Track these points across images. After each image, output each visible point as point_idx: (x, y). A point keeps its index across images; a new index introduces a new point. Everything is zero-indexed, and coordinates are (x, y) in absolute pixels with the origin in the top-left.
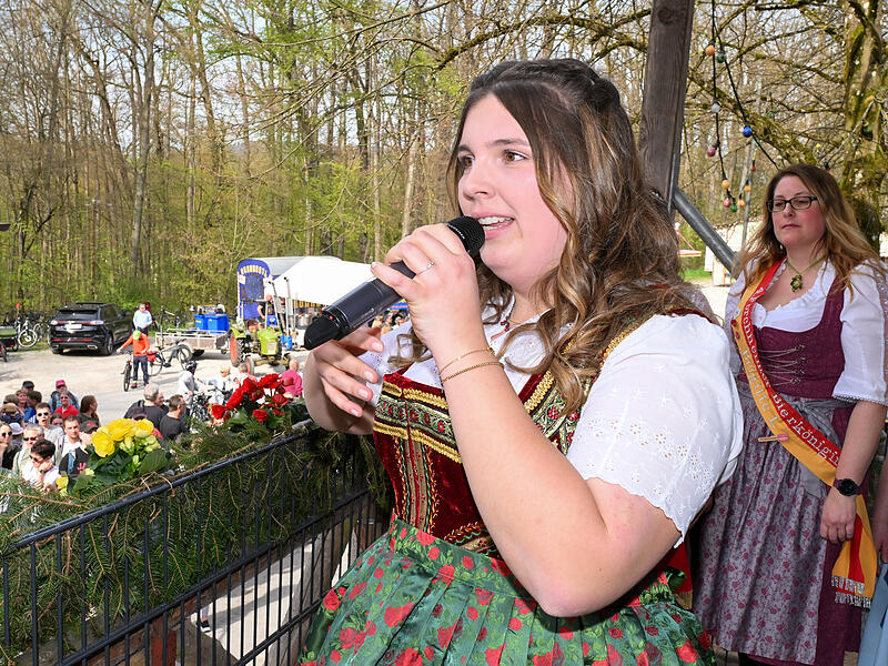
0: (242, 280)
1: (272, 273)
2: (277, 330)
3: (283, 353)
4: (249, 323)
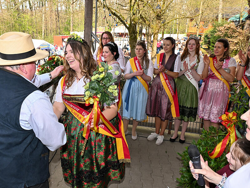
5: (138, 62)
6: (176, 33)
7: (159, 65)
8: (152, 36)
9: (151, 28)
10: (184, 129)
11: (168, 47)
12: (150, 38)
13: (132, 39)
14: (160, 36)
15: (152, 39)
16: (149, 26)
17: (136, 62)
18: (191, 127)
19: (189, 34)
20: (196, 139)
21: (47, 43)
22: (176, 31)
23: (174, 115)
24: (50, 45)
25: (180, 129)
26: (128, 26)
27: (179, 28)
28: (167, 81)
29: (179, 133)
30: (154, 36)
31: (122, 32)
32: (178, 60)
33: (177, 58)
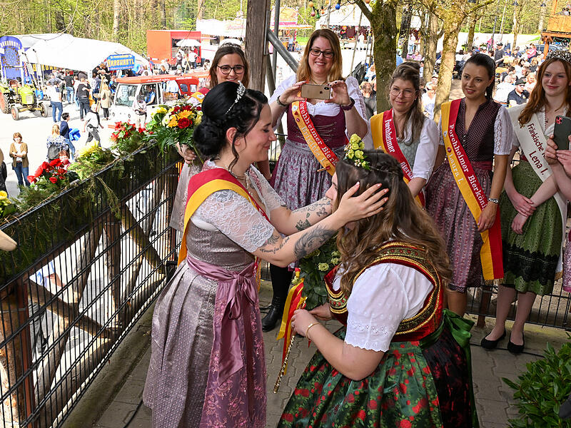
0: (2, 51)
1: (24, 46)
2: (32, 87)
3: (38, 102)
4: (11, 82)
5: (393, 126)
6: (510, 31)
7: (449, 134)
9: (437, 16)
10: (521, 315)
11: (478, 85)
12: (432, 47)
13: (381, 49)
14: (463, 37)
15: (440, 48)
16: (432, 9)
17: (388, 125)
18: (544, 308)
19: (550, 36)
20: (555, 342)
21: (127, 50)
22: (511, 25)
23: (489, 274)
24: (138, 57)
26: (371, 10)
27: (519, 17)
28: (472, 178)
29: (509, 324)
30: (445, 42)
31: (350, 25)
32: (503, 121)
33: (501, 113)
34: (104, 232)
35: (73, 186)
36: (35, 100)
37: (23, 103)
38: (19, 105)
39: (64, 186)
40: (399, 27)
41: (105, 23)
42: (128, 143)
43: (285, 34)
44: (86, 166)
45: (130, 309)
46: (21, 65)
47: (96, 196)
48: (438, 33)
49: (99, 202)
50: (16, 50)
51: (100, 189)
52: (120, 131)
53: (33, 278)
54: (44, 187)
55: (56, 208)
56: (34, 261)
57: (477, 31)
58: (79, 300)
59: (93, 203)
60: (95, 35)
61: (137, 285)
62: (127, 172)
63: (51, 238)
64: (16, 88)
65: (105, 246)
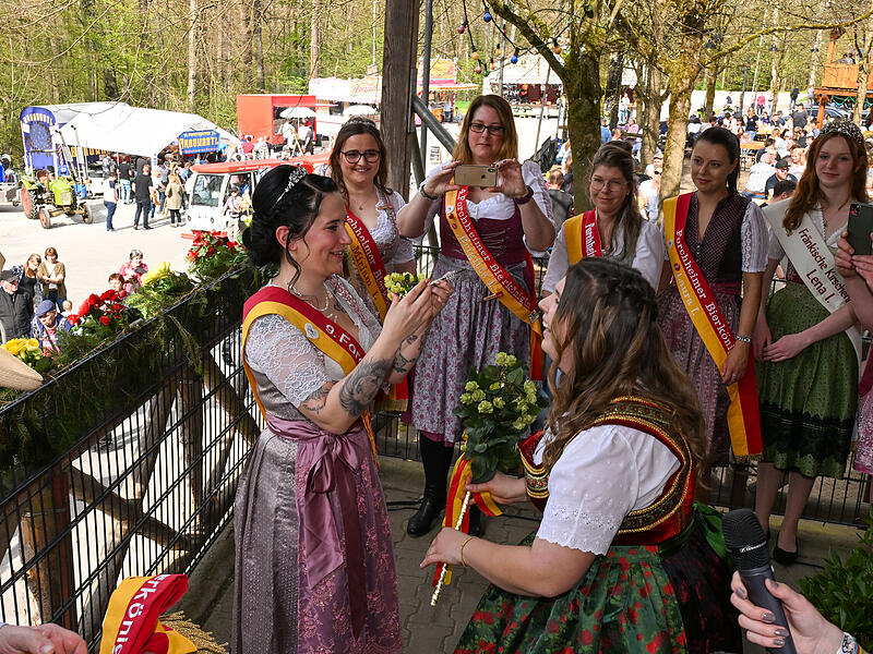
0: (25, 128)
1: (58, 121)
4: (39, 173)
5: (597, 233)
6: (769, 88)
7: (676, 245)
8: (666, 104)
9: (660, 69)
10: (794, 507)
11: (715, 172)
12: (653, 114)
13: (578, 118)
14: (698, 99)
15: (665, 115)
16: (652, 60)
17: (589, 232)
18: (826, 496)
19: (826, 93)
20: (842, 546)
22: (769, 80)
23: (740, 447)
25: (779, 506)
26: (562, 62)
27: (781, 67)
28: (711, 307)
29: (776, 521)
30: (672, 107)
31: (533, 83)
32: (754, 223)
33: (749, 212)
34: (179, 394)
35: (133, 329)
36: (75, 200)
37: (57, 203)
38: (51, 207)
39: (120, 329)
40: (604, 85)
41: (176, 86)
42: (212, 264)
43: (438, 97)
44: (152, 299)
45: (217, 506)
46: (54, 149)
47: (167, 343)
48: (662, 92)
49: (171, 351)
50: (46, 126)
51: (172, 332)
52: (201, 246)
53: (76, 463)
54: (92, 330)
55: (110, 361)
56: (77, 438)
57: (719, 89)
58: (142, 495)
59: (163, 353)
60: (163, 105)
61: (227, 471)
62: (211, 306)
63: (102, 404)
64: (46, 182)
65: (180, 414)
